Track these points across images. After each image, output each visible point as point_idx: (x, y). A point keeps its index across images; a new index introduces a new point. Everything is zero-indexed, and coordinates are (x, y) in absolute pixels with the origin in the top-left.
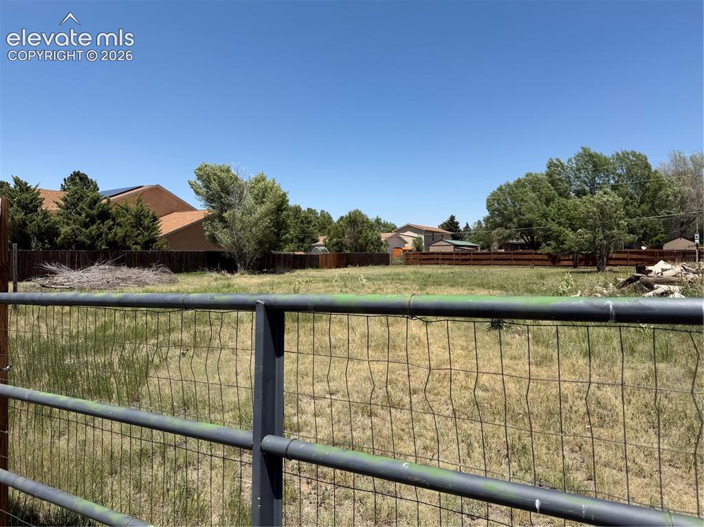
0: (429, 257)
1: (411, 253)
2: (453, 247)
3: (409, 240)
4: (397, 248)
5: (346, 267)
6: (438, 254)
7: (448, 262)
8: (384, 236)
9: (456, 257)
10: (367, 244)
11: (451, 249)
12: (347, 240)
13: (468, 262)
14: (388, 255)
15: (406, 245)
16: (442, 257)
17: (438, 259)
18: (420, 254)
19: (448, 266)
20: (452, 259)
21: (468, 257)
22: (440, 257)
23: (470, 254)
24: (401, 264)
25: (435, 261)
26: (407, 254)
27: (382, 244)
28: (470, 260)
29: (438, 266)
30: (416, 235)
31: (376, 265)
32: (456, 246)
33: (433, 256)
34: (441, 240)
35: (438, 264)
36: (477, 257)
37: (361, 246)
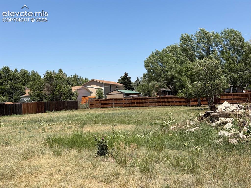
0: (107, 102)
1: (94, 100)
2: (123, 94)
3: (94, 91)
4: (84, 97)
5: (45, 112)
6: (112, 100)
7: (120, 105)
8: (74, 89)
9: (125, 102)
10: (61, 95)
11: (122, 96)
12: (46, 92)
13: (133, 105)
14: (77, 102)
15: (91, 94)
16: (115, 102)
17: (112, 104)
18: (100, 100)
19: (119, 108)
20: (122, 103)
21: (133, 101)
22: (114, 102)
23: (134, 99)
24: (87, 108)
25: (111, 105)
26: (92, 100)
27: (72, 94)
28: (134, 103)
29: (112, 109)
30: (98, 87)
31: (68, 110)
32: (125, 94)
33: (109, 102)
34: (115, 90)
35: (112, 107)
36: (139, 101)
37: (56, 96)
